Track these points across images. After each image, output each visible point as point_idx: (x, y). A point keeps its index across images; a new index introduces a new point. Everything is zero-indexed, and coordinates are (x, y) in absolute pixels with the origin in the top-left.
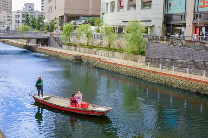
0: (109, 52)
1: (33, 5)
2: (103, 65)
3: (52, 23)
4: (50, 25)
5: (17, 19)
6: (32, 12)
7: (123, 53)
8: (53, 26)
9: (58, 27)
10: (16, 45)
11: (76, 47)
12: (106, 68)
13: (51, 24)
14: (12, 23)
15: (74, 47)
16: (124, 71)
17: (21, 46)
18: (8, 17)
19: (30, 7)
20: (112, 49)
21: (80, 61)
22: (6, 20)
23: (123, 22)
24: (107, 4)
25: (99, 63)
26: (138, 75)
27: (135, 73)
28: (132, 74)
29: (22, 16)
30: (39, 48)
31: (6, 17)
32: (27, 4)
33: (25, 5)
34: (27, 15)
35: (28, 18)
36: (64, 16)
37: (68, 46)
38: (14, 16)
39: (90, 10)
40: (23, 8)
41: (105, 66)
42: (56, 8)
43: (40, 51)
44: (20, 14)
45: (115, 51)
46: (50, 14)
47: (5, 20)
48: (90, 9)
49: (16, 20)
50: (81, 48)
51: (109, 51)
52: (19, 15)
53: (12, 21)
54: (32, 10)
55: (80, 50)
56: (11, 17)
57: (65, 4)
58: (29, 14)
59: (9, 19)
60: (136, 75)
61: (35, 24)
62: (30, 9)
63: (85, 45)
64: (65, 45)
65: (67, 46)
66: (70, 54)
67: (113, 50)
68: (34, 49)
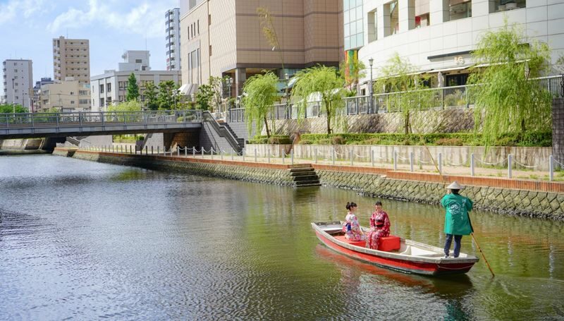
0: (407, 148)
1: (147, 54)
2: (405, 188)
3: (203, 95)
4: (198, 100)
5: (104, 96)
6: (144, 72)
7: (462, 145)
8: (206, 103)
9: (221, 102)
10: (106, 157)
11: (288, 146)
12: (417, 196)
13: (199, 96)
14: (90, 107)
15: (283, 145)
16: (491, 202)
17: (119, 159)
18: (82, 92)
19: (139, 61)
20: (416, 139)
21: (313, 183)
22: (76, 103)
23: (429, 58)
24: (372, 14)
25: (386, 182)
26: (557, 209)
27: (544, 203)
28: (530, 207)
29: (118, 87)
30: (175, 159)
31: (76, 93)
32: (130, 52)
33: (124, 57)
34: (133, 81)
35: (136, 87)
36: (237, 72)
37: (263, 145)
38: (97, 89)
39: (309, 49)
40: (120, 64)
41: (410, 190)
42: (213, 53)
43: (177, 167)
44: (113, 81)
45: (428, 142)
46: (195, 70)
47: (72, 102)
48: (309, 47)
49: (101, 97)
50: (308, 146)
51: (408, 144)
52: (109, 85)
53: (90, 102)
54: (144, 68)
55: (305, 153)
56: (88, 101)
57: (237, 36)
58: (138, 78)
59: (83, 98)
60: (550, 211)
61: (156, 99)
62: (140, 66)
63: (319, 137)
64: (255, 143)
65: (260, 145)
66: (278, 165)
67: (422, 141)
68: (160, 163)
